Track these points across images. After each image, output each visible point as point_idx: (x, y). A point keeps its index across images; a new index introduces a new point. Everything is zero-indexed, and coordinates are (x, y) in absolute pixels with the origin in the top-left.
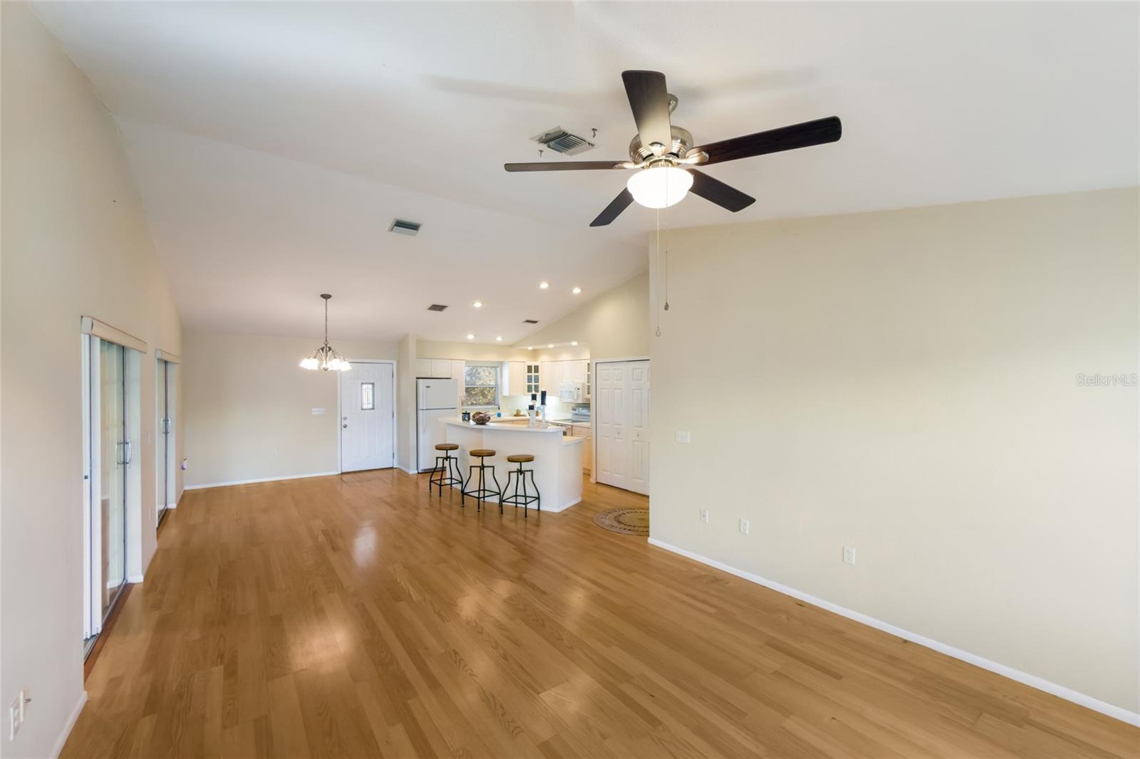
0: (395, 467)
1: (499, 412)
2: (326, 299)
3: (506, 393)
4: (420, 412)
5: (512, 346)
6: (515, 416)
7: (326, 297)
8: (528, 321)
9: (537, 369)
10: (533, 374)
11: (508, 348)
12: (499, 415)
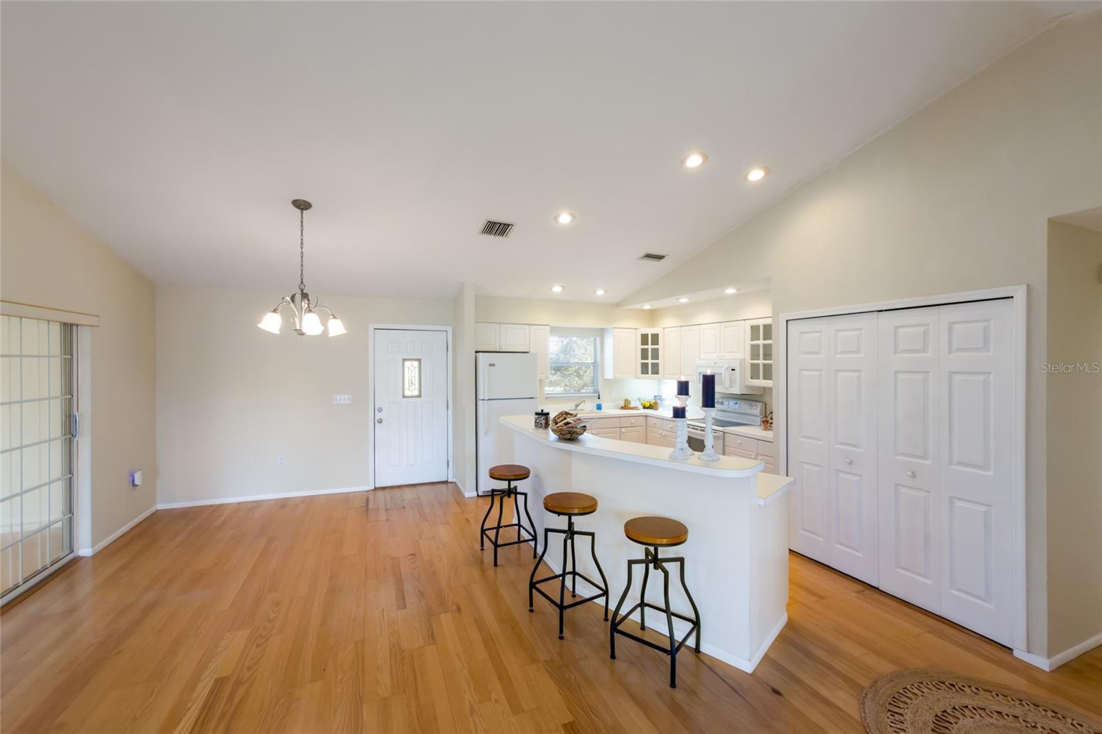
0: (449, 481)
1: (599, 402)
2: (302, 209)
3: (609, 374)
4: (480, 403)
5: (618, 305)
6: (622, 408)
7: (302, 205)
8: (649, 256)
9: (655, 339)
10: (650, 347)
11: (613, 308)
12: (599, 407)
